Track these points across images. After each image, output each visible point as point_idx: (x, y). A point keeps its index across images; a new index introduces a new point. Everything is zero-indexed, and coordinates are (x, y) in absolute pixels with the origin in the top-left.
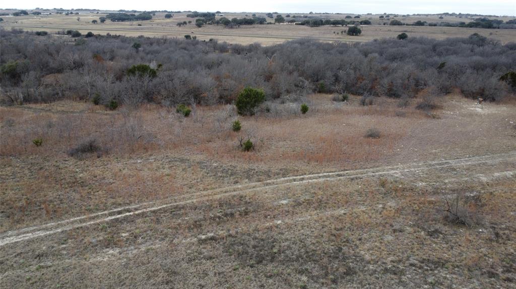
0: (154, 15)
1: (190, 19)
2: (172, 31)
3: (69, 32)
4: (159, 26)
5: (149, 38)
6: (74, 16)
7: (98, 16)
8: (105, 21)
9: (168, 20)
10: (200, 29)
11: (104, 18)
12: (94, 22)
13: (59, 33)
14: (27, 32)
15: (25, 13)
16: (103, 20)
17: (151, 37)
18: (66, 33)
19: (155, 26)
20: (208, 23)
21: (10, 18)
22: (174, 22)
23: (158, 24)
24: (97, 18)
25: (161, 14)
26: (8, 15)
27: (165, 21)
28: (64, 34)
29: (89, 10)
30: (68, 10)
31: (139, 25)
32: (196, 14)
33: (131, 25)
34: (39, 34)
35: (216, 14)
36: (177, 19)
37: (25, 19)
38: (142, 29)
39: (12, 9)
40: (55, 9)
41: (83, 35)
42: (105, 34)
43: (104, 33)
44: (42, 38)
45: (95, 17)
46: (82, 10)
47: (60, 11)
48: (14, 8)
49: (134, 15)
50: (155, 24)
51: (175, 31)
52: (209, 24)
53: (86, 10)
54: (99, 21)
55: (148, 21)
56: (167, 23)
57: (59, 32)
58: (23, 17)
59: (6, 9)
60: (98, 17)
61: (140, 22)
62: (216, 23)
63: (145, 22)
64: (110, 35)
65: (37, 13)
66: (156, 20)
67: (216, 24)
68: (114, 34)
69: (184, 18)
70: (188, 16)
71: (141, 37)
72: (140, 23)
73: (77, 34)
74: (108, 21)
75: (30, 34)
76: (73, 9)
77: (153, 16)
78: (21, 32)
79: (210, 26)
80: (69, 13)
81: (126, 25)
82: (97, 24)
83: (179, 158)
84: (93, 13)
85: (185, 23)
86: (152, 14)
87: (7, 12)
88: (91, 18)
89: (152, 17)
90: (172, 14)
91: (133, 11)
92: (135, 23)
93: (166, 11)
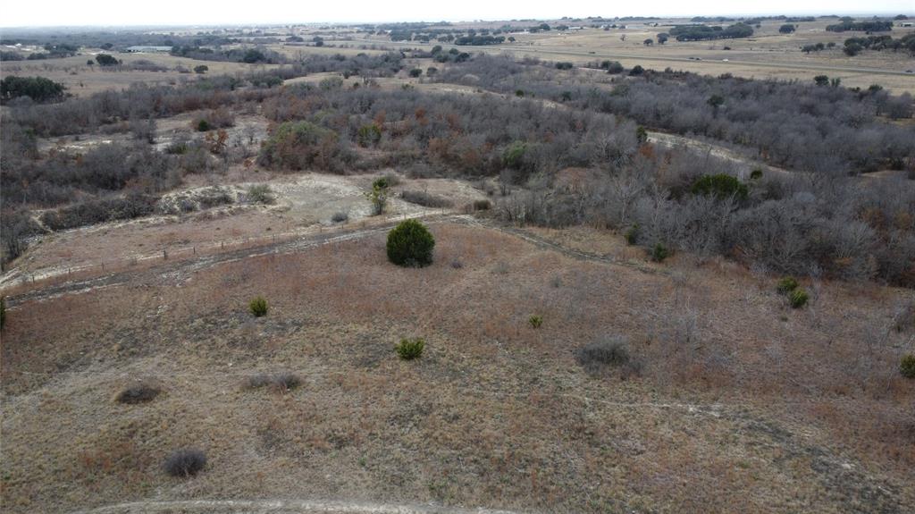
0: (758, 27)
1: (833, 36)
2: (790, 63)
3: (605, 65)
4: (763, 51)
5: (741, 80)
6: (617, 31)
7: (656, 31)
8: (666, 40)
9: (785, 38)
10: (851, 59)
11: (664, 34)
12: (648, 42)
13: (589, 66)
14: (545, 62)
15: (545, 27)
16: (662, 39)
17: (747, 76)
18: (600, 65)
19: (756, 50)
20: (871, 46)
21: (523, 37)
22: (797, 42)
23: (762, 46)
24: (653, 35)
25: (772, 24)
26: (522, 30)
27: (778, 41)
28: (597, 67)
29: (642, 19)
30: (609, 20)
31: (727, 48)
32: (847, 24)
33: (711, 48)
34: (560, 66)
35: (896, 23)
36: (803, 35)
37: (544, 37)
38: (731, 57)
39: (530, 20)
40: (590, 18)
41: (627, 70)
42: (662, 69)
43: (660, 67)
44: (563, 74)
45: (650, 32)
46: (631, 18)
47: (596, 23)
48: (532, 18)
49: (720, 28)
50: (755, 45)
51: (795, 63)
52: (874, 49)
53: (638, 19)
54: (656, 41)
55: (744, 40)
56: (781, 45)
57: (589, 63)
58: (542, 33)
59: (522, 21)
60: (656, 34)
61: (728, 42)
62: (891, 46)
63: (738, 41)
64: (671, 72)
65: (562, 27)
66: (761, 38)
67: (890, 50)
68: (678, 70)
69: (818, 34)
70: (829, 28)
71: (727, 77)
72: (728, 45)
73: (617, 69)
74: (672, 41)
75: (548, 67)
76: (617, 18)
77: (755, 29)
78: (536, 62)
79: (876, 53)
80: (610, 25)
81: (703, 48)
82: (652, 46)
83: (769, 425)
84: (648, 24)
85: (820, 46)
86: (753, 26)
87: (521, 25)
88: (645, 34)
89: (752, 31)
90: (794, 24)
91: (719, 18)
92: (720, 43)
93: (782, 18)
